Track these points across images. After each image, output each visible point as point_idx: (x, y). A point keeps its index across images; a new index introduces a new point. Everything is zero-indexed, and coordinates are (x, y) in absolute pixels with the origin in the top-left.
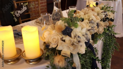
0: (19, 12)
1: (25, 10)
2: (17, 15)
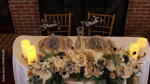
0: (90, 23)
1: (96, 22)
2: (87, 25)
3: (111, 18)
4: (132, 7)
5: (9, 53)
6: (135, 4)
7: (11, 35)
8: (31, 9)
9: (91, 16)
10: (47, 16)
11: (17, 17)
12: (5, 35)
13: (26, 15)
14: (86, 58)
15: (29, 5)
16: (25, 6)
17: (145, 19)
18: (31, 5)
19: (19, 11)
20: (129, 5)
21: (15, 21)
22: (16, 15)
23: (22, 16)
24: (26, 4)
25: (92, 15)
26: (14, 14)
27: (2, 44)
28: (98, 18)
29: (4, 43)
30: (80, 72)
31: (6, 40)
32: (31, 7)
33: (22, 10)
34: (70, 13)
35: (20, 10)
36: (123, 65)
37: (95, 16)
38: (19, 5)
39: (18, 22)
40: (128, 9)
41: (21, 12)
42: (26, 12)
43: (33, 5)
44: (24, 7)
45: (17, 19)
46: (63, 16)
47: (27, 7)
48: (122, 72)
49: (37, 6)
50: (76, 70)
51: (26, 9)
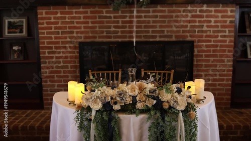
1: (152, 80)
3: (169, 75)
4: (198, 71)
5: (36, 128)
6: (202, 67)
7: (37, 111)
8: (69, 75)
9: (145, 74)
10: (93, 72)
11: (49, 86)
12: (30, 111)
13: (61, 82)
14: (137, 88)
15: (67, 70)
16: (62, 70)
17: (218, 87)
18: (69, 69)
19: (53, 77)
20: (195, 68)
21: (47, 91)
22: (49, 83)
23: (56, 84)
24: (63, 68)
25: (147, 73)
26: (46, 82)
27: (26, 119)
28: (154, 74)
29: (28, 118)
30: (131, 102)
31: (32, 115)
32: (69, 72)
33: (58, 77)
34: (120, 70)
35: (55, 76)
36: (176, 95)
37: (149, 73)
38: (55, 69)
39: (50, 92)
40: (194, 73)
41: (56, 79)
42: (63, 79)
43: (72, 69)
44: (60, 72)
45: (49, 89)
46: (111, 73)
47: (64, 72)
48: (175, 102)
49: (78, 70)
50: (127, 100)
51: (62, 74)
